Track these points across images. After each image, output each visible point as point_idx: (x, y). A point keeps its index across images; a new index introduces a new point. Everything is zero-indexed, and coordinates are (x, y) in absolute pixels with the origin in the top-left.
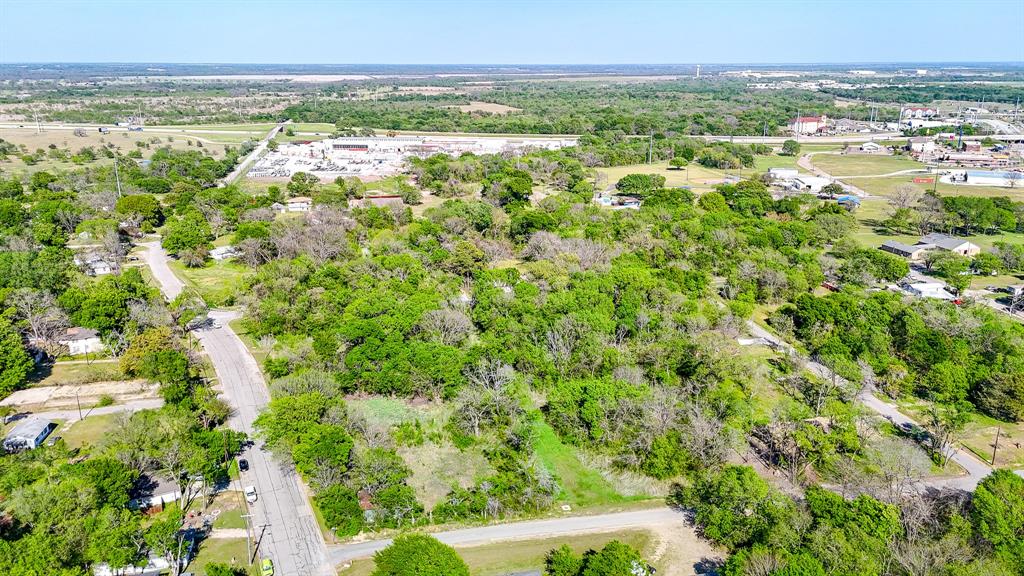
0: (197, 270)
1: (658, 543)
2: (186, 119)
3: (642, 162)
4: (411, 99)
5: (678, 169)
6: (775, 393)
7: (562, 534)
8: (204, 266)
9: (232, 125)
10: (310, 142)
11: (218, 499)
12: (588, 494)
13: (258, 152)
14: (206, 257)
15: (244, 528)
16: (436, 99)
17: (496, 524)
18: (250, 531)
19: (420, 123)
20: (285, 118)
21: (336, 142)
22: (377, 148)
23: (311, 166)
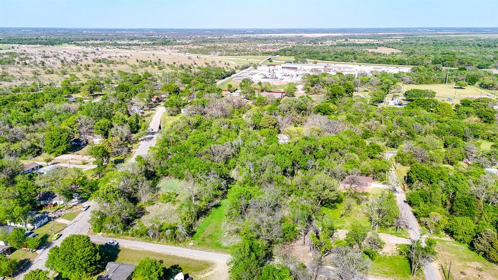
0: (171, 117)
1: (211, 270)
2: (237, 53)
3: (442, 82)
4: (348, 45)
5: (461, 88)
6: (363, 215)
7: (175, 254)
8: (175, 116)
9: (253, 56)
10: (275, 65)
11: (75, 207)
12: (208, 241)
13: (248, 69)
14: (179, 112)
15: (69, 220)
16: (361, 45)
17: (154, 243)
18: (70, 222)
19: (337, 58)
20: (276, 54)
21: (283, 65)
22: (302, 69)
23: (263, 77)
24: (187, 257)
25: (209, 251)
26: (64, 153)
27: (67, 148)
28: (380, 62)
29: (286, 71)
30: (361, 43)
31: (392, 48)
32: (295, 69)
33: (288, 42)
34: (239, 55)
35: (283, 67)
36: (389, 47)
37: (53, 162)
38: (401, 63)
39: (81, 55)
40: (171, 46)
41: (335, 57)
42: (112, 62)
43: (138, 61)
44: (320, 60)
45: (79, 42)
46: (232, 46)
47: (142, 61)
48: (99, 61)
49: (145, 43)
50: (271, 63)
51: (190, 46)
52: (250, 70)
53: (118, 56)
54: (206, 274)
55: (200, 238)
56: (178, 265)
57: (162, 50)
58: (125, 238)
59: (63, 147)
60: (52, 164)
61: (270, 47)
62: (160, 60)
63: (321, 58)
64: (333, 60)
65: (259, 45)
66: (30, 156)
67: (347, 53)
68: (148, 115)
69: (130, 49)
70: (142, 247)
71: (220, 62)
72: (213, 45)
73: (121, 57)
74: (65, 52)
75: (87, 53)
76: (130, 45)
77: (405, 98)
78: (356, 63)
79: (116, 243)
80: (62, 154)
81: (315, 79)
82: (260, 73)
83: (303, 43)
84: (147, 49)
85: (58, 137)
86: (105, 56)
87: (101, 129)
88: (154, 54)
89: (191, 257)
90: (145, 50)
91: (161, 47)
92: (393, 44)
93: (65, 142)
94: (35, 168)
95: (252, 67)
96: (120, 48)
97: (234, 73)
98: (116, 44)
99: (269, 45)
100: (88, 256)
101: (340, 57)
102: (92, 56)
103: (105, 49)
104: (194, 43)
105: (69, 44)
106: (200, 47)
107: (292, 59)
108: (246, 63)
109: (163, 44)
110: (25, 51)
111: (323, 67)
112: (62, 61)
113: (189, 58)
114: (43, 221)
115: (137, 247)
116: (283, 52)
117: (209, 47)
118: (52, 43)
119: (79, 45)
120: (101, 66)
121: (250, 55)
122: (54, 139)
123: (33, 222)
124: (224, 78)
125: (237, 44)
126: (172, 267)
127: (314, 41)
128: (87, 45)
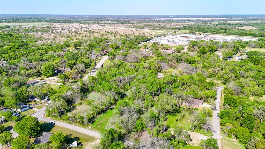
0: (110, 61)
1: (94, 142)
4: (225, 25)
8: (112, 60)
9: (167, 30)
10: (177, 35)
11: (44, 103)
12: (99, 126)
13: (161, 37)
14: (114, 58)
15: (39, 109)
16: (233, 25)
17: (72, 125)
18: (39, 110)
19: (214, 31)
20: (180, 29)
21: (181, 35)
22: (191, 38)
23: (167, 41)
24: (85, 133)
25: (97, 132)
26: (51, 76)
27: (52, 74)
28: (240, 35)
29: (182, 38)
30: (233, 23)
31: (252, 26)
32: (187, 37)
33: (190, 22)
34: (159, 29)
35: (180, 36)
36: (251, 26)
37: (45, 80)
38: (254, 35)
39: (80, 28)
40: (126, 24)
41: (213, 31)
42: (93, 32)
43: (105, 32)
44: (204, 32)
45: (82, 22)
46: (158, 24)
47: (107, 32)
48: (87, 31)
49: (113, 22)
50: (176, 34)
51: (135, 24)
52: (162, 37)
53: (97, 29)
54: (90, 144)
55: (96, 125)
56: (78, 137)
57: (120, 26)
58: (60, 120)
59: (50, 74)
60: (44, 81)
61: (179, 25)
62: (117, 31)
63: (205, 31)
64: (212, 33)
65: (173, 24)
66: (35, 77)
67: (222, 29)
68: (99, 60)
69: (105, 25)
70: (66, 126)
71: (147, 33)
72: (148, 24)
73: (98, 29)
74: (73, 27)
75: (83, 27)
76: (105, 23)
77: (246, 56)
78: (226, 35)
79: (54, 123)
80: (50, 77)
81: (195, 43)
82: (166, 39)
83: (199, 23)
84: (113, 26)
85: (49, 68)
86: (91, 29)
87: (69, 65)
88: (115, 29)
89: (87, 134)
90: (112, 26)
91: (120, 25)
92: (254, 24)
93: (52, 71)
94: (35, 83)
95: (163, 36)
96: (100, 25)
97: (152, 39)
98: (99, 23)
99: (178, 24)
100: (33, 127)
101: (216, 31)
102: (85, 29)
103: (92, 25)
104: (138, 23)
105: (77, 23)
106: (140, 25)
107: (188, 31)
108: (161, 34)
109: (122, 23)
110: (55, 26)
111: (204, 37)
112: (70, 31)
113: (132, 31)
114: (26, 109)
115: (63, 126)
116: (184, 28)
117: (145, 25)
118: (69, 22)
119: (81, 23)
120: (87, 34)
121: (166, 29)
122: (46, 69)
123: (21, 109)
124: (145, 42)
125: (161, 24)
126: (75, 138)
127: (205, 22)
128: (85, 24)
